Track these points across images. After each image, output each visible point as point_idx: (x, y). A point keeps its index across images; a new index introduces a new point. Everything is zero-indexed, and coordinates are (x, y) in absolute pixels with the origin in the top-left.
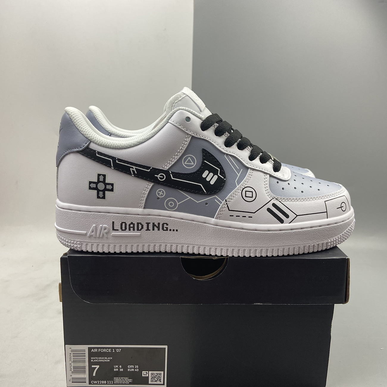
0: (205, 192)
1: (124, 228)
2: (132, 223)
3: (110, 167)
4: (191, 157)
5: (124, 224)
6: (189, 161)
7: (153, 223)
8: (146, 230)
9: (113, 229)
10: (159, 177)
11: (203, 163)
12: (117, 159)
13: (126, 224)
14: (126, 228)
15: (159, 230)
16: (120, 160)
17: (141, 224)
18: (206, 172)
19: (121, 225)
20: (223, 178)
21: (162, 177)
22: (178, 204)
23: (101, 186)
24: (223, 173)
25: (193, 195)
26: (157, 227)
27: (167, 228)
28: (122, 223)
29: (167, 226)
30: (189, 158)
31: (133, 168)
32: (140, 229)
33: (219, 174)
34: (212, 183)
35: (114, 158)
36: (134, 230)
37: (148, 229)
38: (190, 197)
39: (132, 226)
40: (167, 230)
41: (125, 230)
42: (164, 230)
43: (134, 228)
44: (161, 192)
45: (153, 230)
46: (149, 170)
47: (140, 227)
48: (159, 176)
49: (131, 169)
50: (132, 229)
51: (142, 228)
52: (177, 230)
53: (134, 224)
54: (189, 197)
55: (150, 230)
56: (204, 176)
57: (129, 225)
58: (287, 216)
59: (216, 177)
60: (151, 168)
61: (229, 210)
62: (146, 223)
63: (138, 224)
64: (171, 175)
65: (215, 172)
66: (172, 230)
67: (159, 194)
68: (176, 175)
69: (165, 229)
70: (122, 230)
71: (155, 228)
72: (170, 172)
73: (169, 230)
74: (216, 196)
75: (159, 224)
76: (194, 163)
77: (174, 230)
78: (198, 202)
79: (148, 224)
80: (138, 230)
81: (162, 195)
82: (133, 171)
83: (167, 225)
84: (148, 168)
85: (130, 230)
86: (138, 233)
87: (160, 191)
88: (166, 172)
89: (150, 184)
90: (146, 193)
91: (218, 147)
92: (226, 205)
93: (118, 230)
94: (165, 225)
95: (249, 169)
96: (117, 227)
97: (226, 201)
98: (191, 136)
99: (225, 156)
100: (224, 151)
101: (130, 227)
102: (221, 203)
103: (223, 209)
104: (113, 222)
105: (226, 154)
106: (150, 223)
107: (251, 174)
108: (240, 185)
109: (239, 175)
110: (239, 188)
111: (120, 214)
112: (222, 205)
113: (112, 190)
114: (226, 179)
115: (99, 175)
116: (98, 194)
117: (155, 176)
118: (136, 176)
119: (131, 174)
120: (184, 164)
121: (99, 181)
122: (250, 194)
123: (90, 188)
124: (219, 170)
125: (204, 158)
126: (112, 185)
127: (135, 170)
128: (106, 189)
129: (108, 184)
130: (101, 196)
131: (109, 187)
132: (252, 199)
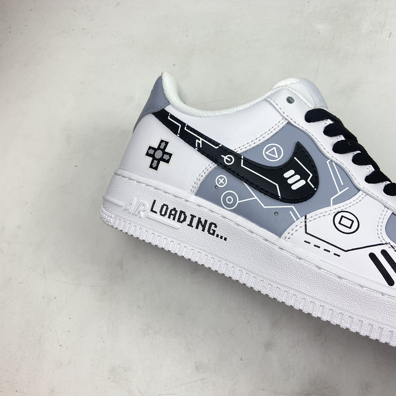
0: (280, 195)
1: (163, 213)
2: (174, 209)
3: (175, 132)
4: (278, 148)
5: (165, 207)
6: (273, 152)
7: (200, 219)
8: (188, 225)
9: (152, 210)
10: (226, 160)
11: (292, 159)
12: (186, 125)
13: (167, 208)
14: (165, 214)
15: (203, 230)
16: (189, 127)
17: (185, 215)
18: (292, 172)
19: (163, 207)
20: (313, 187)
21: (230, 160)
22: (238, 202)
23: (159, 154)
24: (315, 180)
25: (262, 195)
26: (201, 222)
27: (214, 231)
28: (164, 205)
29: (214, 229)
30: (275, 148)
31: (199, 140)
32: (181, 221)
33: (308, 180)
34: (294, 187)
35: (183, 124)
36: (174, 219)
37: (190, 225)
38: (256, 198)
39: (173, 212)
40: (213, 234)
41: (164, 216)
42: (209, 233)
43: (175, 215)
44: (223, 179)
45: (197, 227)
46: (218, 147)
47: (183, 216)
48: (226, 158)
49: (197, 141)
50: (172, 217)
51: (184, 220)
52: (225, 239)
53: (176, 212)
54: (255, 196)
55: (192, 227)
56: (286, 175)
57: (171, 211)
59: (303, 182)
60: (220, 146)
61: (306, 232)
62: (191, 215)
63: (181, 212)
64: (242, 161)
65: (304, 176)
66: (220, 236)
67: (218, 181)
68: (248, 162)
69: (212, 232)
70: (161, 215)
71: (200, 227)
72: (242, 157)
73: (215, 235)
74: (293, 207)
75: (206, 221)
76: (279, 156)
77: (222, 237)
78: (265, 207)
79: (193, 217)
80: (179, 221)
81: (221, 184)
82: (199, 144)
83: (216, 227)
84: (217, 144)
85: (169, 217)
86: (178, 225)
87: (221, 178)
88: (237, 156)
89: (213, 165)
90: (204, 176)
91: (322, 148)
92: (304, 223)
93: (156, 213)
94: (213, 226)
95: (361, 192)
96: (157, 208)
97: (306, 218)
98: (287, 122)
99: (328, 162)
100: (328, 155)
101: (170, 214)
102: (298, 219)
103: (297, 228)
104: (155, 201)
105: (329, 160)
106: (195, 217)
107: (360, 198)
108: (337, 206)
109: (340, 193)
110: (333, 209)
111: (166, 192)
112: (297, 222)
113: (168, 161)
114: (317, 189)
115: (162, 141)
116: (152, 162)
117: (222, 156)
118: (200, 150)
119: (195, 147)
120: (265, 153)
121: (159, 148)
122: (348, 223)
123: (148, 154)
124: (311, 175)
125: (295, 154)
126: (170, 155)
127: (200, 142)
128: (162, 159)
129: (167, 153)
130: (154, 165)
131: (166, 157)
132: (348, 230)
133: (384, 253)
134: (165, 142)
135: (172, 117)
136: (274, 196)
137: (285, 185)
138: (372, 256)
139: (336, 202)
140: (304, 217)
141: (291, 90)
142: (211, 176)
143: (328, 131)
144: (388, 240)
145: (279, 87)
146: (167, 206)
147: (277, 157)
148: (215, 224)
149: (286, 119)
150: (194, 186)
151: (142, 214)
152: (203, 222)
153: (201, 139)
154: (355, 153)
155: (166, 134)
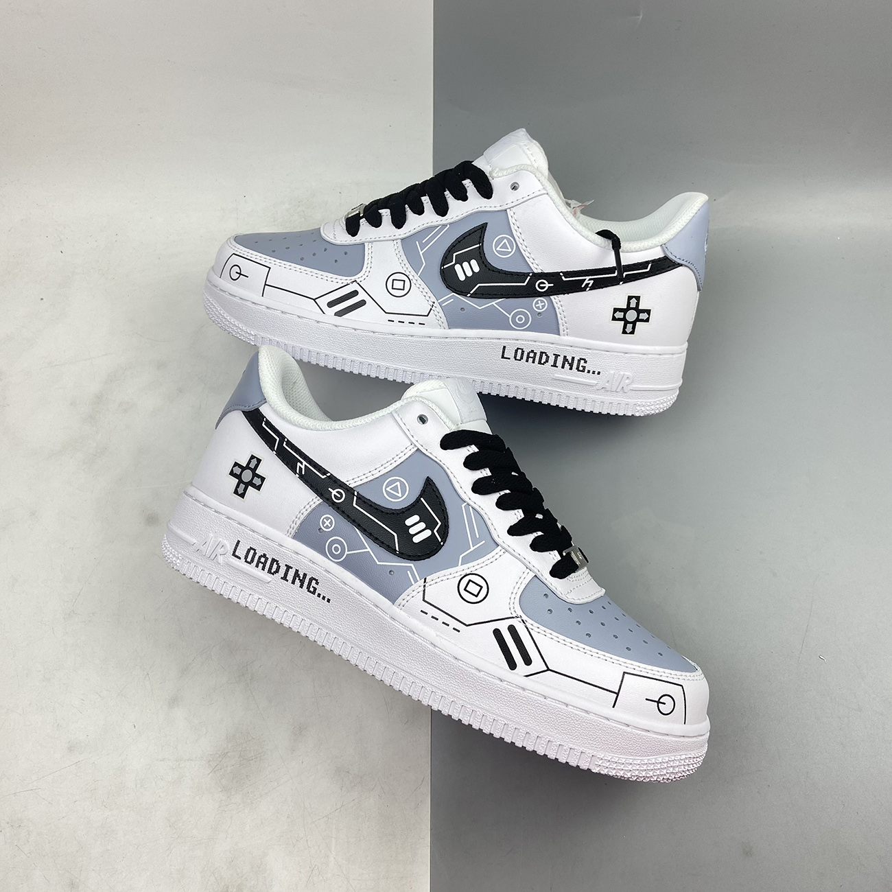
0: (397, 549)
1: (249, 560)
2: (264, 556)
3: (272, 448)
4: (402, 484)
5: (252, 552)
6: (395, 489)
7: (297, 571)
8: (282, 578)
9: (234, 554)
10: (335, 495)
11: (418, 500)
12: (286, 440)
13: (255, 554)
14: (252, 561)
15: (301, 586)
16: (289, 443)
17: (278, 564)
18: (416, 518)
19: (249, 551)
20: (440, 540)
21: (339, 496)
22: (347, 553)
23: (247, 476)
24: (444, 532)
25: (376, 546)
26: (298, 576)
27: (315, 589)
28: (251, 548)
29: (315, 586)
30: (398, 483)
31: (302, 463)
32: (272, 572)
33: (435, 531)
34: (416, 540)
35: (282, 437)
36: (263, 569)
37: (285, 578)
38: (369, 549)
39: (263, 560)
40: (314, 593)
41: (250, 563)
42: (309, 591)
43: (264, 564)
44: (329, 520)
45: (293, 582)
46: (325, 476)
47: (275, 566)
48: (334, 492)
49: (299, 464)
50: (261, 565)
51: (277, 571)
52: (328, 601)
53: (267, 559)
54: (368, 547)
55: (287, 581)
56: (409, 522)
57: (260, 557)
58: (528, 661)
59: (428, 533)
60: (328, 474)
61: (424, 600)
62: (286, 565)
63: (273, 560)
64: (355, 498)
65: (430, 525)
66: (321, 596)
67: (324, 523)
68: (363, 501)
69: (312, 589)
70: (246, 561)
71: (297, 581)
72: (356, 494)
73: (317, 594)
74: (412, 565)
75: (305, 575)
76: (403, 495)
77: (324, 598)
78: (378, 563)
79: (288, 568)
80: (269, 571)
81: (327, 527)
82: (300, 468)
83: (317, 583)
84: (324, 472)
85: (257, 566)
86: (268, 577)
87: (327, 519)
88: (349, 491)
89: (318, 501)
90: (306, 513)
91: (457, 486)
92: (422, 588)
93: (240, 558)
94: (314, 582)
95: (499, 548)
96: (241, 552)
97: (425, 582)
98: (416, 449)
99: (463, 506)
100: (464, 496)
101: (259, 562)
102: (416, 581)
103: (414, 593)
104: (239, 542)
105: (466, 504)
106: (291, 568)
107: (497, 556)
108: (465, 566)
109: (472, 549)
110: (460, 570)
111: (254, 531)
112: (415, 586)
113: (258, 488)
114: (444, 543)
115: (253, 457)
116: (238, 486)
117: (330, 489)
118: (301, 477)
119: (295, 473)
120: (386, 489)
121: (248, 467)
122: (475, 589)
123: (232, 473)
124: (440, 523)
125: (423, 493)
126: (263, 479)
127: (303, 467)
128: (251, 483)
129: (259, 476)
130: (240, 491)
131: (257, 481)
132: (474, 599)
133: (512, 629)
134: (257, 458)
135: (268, 424)
136: (391, 549)
137: (405, 536)
138: (497, 633)
139: (465, 562)
140: (423, 580)
141: (427, 402)
142: (313, 515)
143: (470, 463)
144: (520, 613)
145: (411, 397)
146: (255, 550)
147: (400, 495)
148: (316, 580)
149: (415, 446)
150: (292, 526)
151: (221, 559)
152: (301, 576)
153: (304, 463)
154: (502, 493)
155: (258, 447)
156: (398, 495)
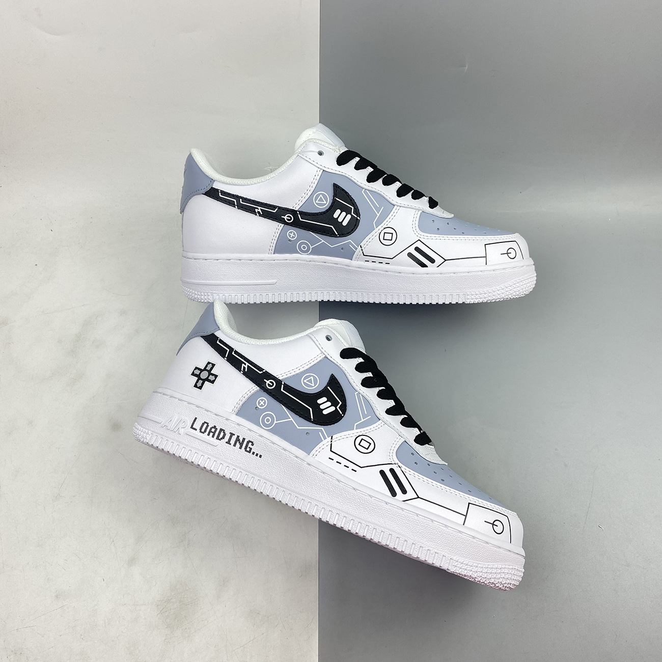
0: (312, 418)
1: (203, 430)
2: (215, 427)
3: (223, 356)
4: (315, 378)
5: (206, 425)
7: (238, 437)
8: (226, 442)
9: (192, 427)
10: (268, 384)
11: (326, 388)
12: (234, 350)
13: (208, 426)
14: (205, 431)
15: (240, 448)
16: (236, 352)
17: (224, 432)
18: (325, 399)
19: (203, 424)
20: (341, 413)
21: (271, 384)
22: (275, 422)
23: (204, 375)
24: (344, 408)
25: (297, 417)
26: (239, 440)
27: (251, 449)
28: (205, 422)
29: (251, 447)
30: (312, 378)
31: (245, 364)
32: (220, 438)
33: (338, 408)
34: (325, 412)
35: (231, 349)
36: (213, 437)
37: (228, 443)
38: (292, 419)
39: (213, 430)
40: (249, 452)
41: (203, 433)
42: (246, 451)
43: (214, 433)
44: (264, 401)
45: (235, 445)
46: (262, 372)
47: (222, 434)
48: (268, 382)
49: (243, 365)
50: (211, 434)
51: (223, 438)
52: (260, 456)
53: (216, 429)
54: (291, 417)
55: (230, 444)
56: (319, 401)
57: (211, 428)
58: (404, 491)
59: (333, 409)
60: (264, 371)
61: (331, 451)
62: (230, 433)
63: (221, 430)
64: (283, 386)
65: (334, 403)
66: (255, 454)
67: (259, 403)
68: (287, 387)
69: (248, 449)
70: (201, 432)
71: (238, 444)
72: (283, 383)
73: (252, 452)
74: (322, 428)
75: (244, 439)
76: (315, 385)
77: (257, 455)
78: (298, 428)
79: (232, 434)
80: (218, 438)
81: (262, 406)
82: (244, 368)
83: (253, 445)
84: (260, 369)
85: (209, 435)
86: (217, 442)
87: (262, 400)
88: (279, 382)
89: (255, 388)
90: (247, 397)
91: (352, 381)
92: (330, 443)
93: (196, 430)
94: (250, 444)
95: (380, 421)
96: (197, 425)
97: (332, 439)
98: (324, 356)
99: (356, 393)
100: (357, 388)
101: (210, 431)
102: (325, 438)
103: (323, 447)
104: (196, 418)
106: (234, 435)
107: (379, 426)
108: (359, 430)
109: (363, 420)
110: (356, 432)
111: (207, 411)
112: (324, 442)
113: (213, 382)
114: (344, 415)
115: (209, 363)
116: (197, 382)
117: (265, 380)
118: (245, 374)
119: (240, 371)
120: (303, 381)
121: (205, 369)
122: (366, 445)
123: (193, 374)
124: (341, 403)
125: (329, 384)
126: (216, 376)
127: (246, 367)
128: (207, 379)
129: (213, 375)
130: (199, 385)
131: (212, 378)
132: (365, 451)
133: (392, 471)
134: (212, 364)
135: (221, 341)
136: (308, 418)
137: (318, 410)
138: (382, 473)
139: (359, 427)
140: (330, 438)
141: (331, 329)
142: (253, 398)
143: (359, 368)
144: (397, 461)
145: (320, 326)
146: (208, 424)
147: (313, 385)
148: (252, 442)
149: (324, 354)
150: (236, 406)
151: (182, 431)
152: (241, 440)
153: (247, 364)
154: (381, 388)
155: (212, 355)
156: (312, 385)
